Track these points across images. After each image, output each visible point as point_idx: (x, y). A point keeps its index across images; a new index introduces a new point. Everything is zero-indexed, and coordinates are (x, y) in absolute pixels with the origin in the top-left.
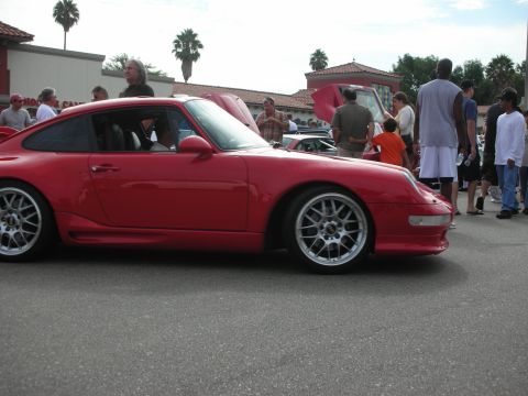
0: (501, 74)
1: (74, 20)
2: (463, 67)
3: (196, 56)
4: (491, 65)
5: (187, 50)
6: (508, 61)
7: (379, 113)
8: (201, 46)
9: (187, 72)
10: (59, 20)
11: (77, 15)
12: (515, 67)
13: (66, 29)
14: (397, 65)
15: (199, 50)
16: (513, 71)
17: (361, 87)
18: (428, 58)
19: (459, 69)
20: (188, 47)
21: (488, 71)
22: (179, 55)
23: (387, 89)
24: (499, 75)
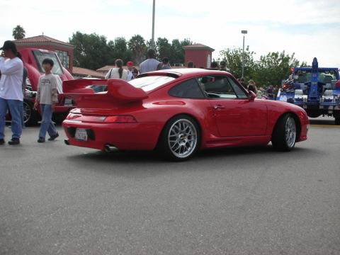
0: (137, 47)
2: (114, 41)
4: (131, 40)
6: (142, 38)
7: (59, 69)
12: (145, 43)
14: (72, 38)
16: (144, 45)
17: (47, 51)
18: (92, 35)
21: (130, 44)
23: (65, 54)
24: (136, 47)
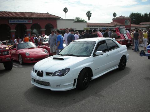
1: (67, 11)
3: (91, 16)
5: (89, 15)
8: (91, 14)
9: (89, 19)
10: (64, 11)
11: (68, 10)
13: (66, 13)
15: (91, 15)
19: (143, 15)
20: (89, 14)
22: (87, 16)
